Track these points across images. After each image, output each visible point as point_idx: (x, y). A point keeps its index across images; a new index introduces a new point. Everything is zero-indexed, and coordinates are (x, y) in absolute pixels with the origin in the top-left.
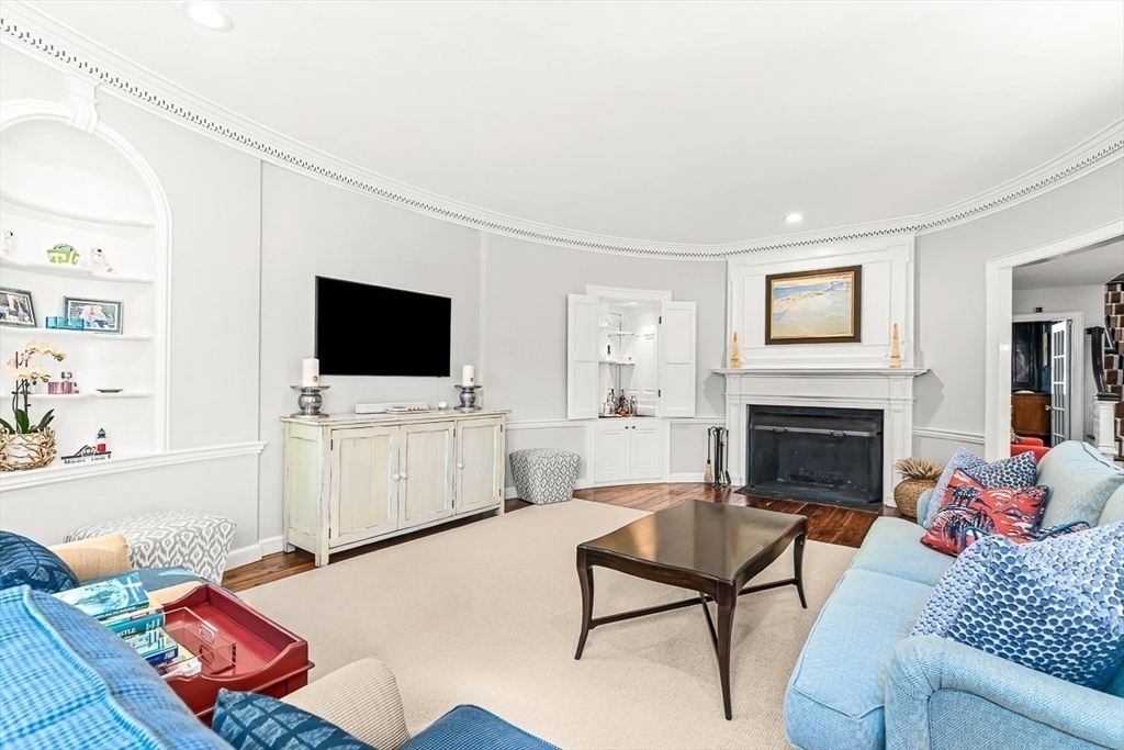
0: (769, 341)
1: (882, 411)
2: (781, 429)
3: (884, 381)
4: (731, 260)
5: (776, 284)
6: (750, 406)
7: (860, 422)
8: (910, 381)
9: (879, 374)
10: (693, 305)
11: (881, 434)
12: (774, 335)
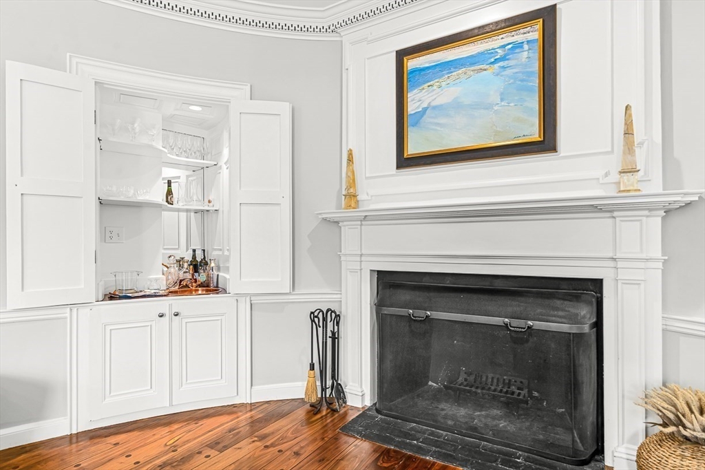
0: (404, 162)
1: (601, 281)
2: (421, 314)
3: (601, 224)
4: (348, 35)
5: (412, 63)
6: (379, 272)
7: (558, 303)
8: (655, 222)
9: (595, 209)
10: (285, 108)
11: (598, 325)
12: (412, 149)
